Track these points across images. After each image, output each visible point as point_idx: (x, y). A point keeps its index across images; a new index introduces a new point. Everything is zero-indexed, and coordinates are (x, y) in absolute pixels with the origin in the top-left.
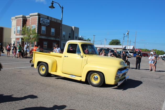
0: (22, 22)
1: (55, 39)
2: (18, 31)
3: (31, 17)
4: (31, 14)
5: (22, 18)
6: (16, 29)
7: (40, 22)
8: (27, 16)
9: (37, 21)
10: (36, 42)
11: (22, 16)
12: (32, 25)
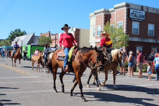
0: (103, 19)
1: (155, 41)
2: (99, 33)
3: (116, 10)
4: (116, 6)
5: (103, 14)
6: (96, 30)
7: (130, 17)
8: (110, 10)
9: (125, 15)
10: (124, 47)
11: (103, 10)
12: (118, 22)
